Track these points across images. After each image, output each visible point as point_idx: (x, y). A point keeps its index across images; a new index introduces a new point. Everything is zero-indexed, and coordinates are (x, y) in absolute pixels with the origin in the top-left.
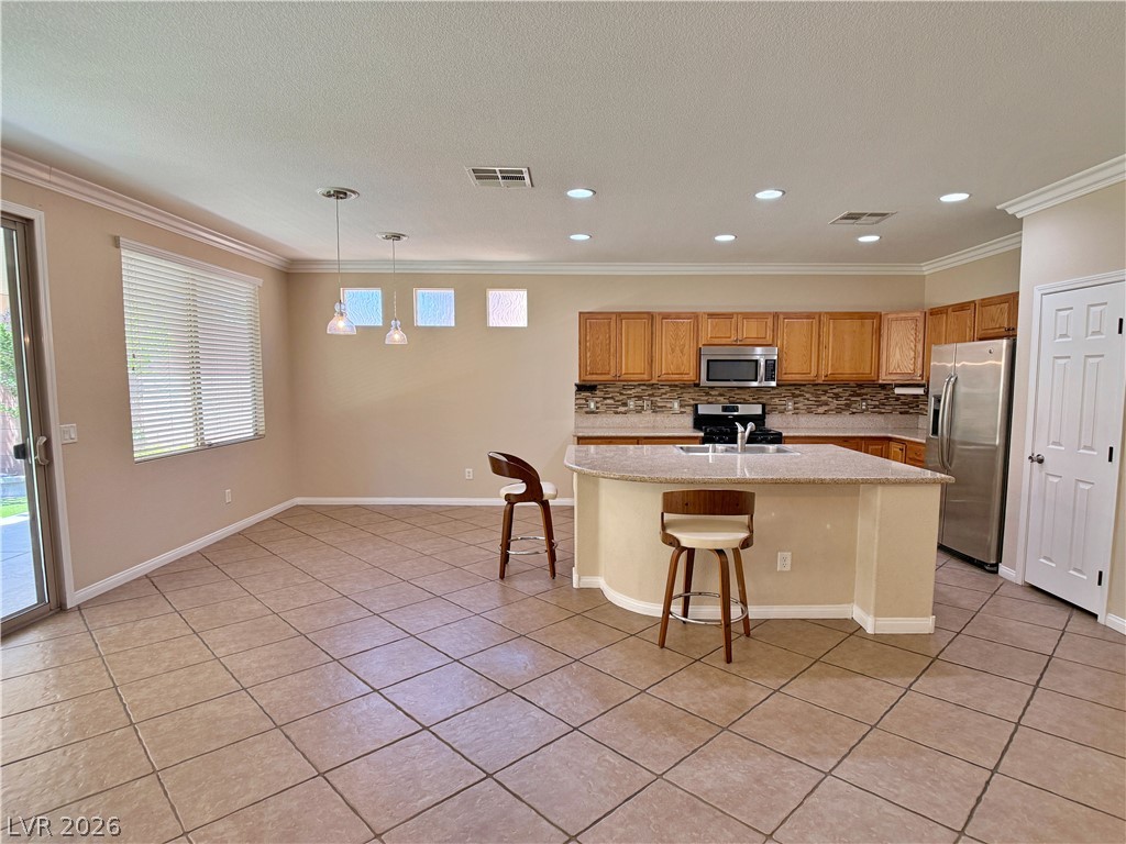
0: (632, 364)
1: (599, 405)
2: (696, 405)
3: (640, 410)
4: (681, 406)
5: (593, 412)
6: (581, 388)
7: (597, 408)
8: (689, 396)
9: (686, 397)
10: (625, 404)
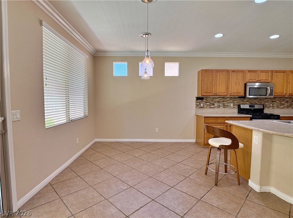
0: (221, 89)
1: (204, 105)
2: (240, 105)
3: (219, 107)
4: (234, 105)
5: (202, 108)
6: (198, 98)
7: (204, 106)
8: (236, 101)
9: (235, 102)
10: (214, 105)
